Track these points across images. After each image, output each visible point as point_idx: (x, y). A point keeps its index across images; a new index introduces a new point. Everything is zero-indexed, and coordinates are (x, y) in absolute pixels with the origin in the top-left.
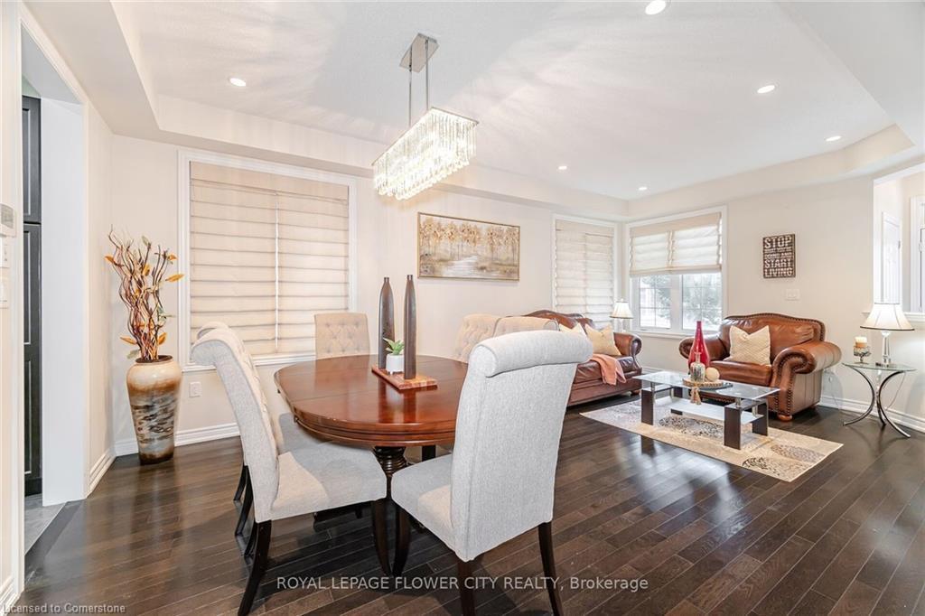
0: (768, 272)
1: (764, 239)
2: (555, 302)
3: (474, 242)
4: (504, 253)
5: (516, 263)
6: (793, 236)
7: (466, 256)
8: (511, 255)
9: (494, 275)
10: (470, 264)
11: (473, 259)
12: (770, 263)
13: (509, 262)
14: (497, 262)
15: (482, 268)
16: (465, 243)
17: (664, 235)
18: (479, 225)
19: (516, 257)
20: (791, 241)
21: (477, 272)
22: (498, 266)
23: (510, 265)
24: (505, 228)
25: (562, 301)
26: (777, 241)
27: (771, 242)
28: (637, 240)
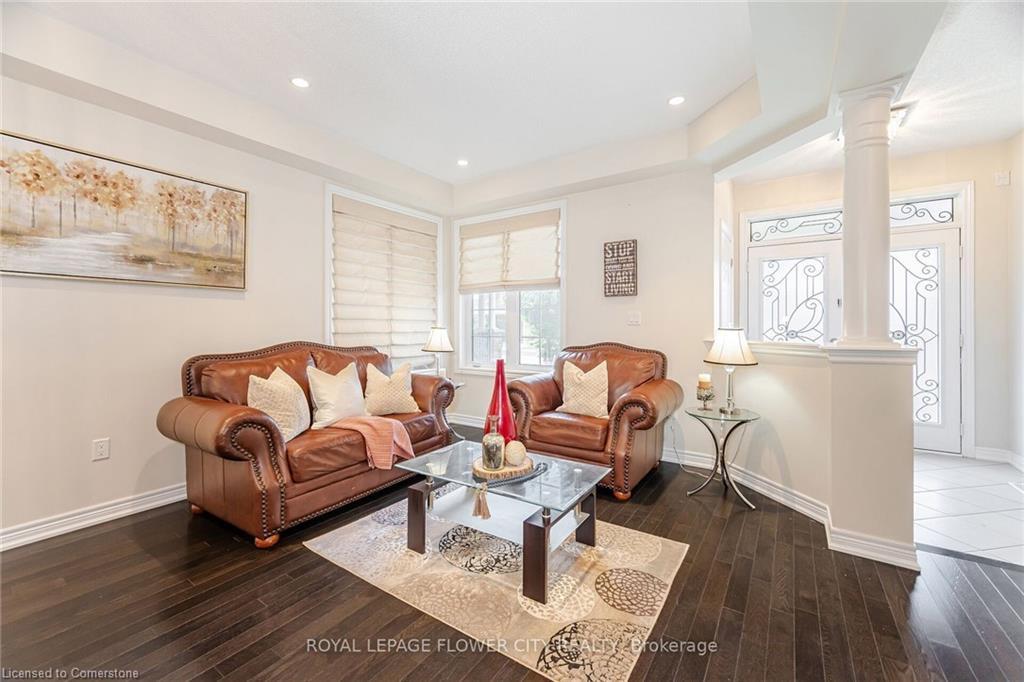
0: (610, 288)
1: (605, 245)
2: (330, 327)
3: (117, 203)
4: (205, 234)
5: (239, 257)
6: (635, 242)
7: (86, 231)
8: (223, 240)
9: (178, 275)
10: (102, 248)
11: (115, 239)
12: (611, 277)
13: (221, 254)
14: (185, 250)
15: (142, 260)
16: (87, 203)
17: (498, 238)
18: (130, 172)
19: (239, 246)
20: (632, 247)
21: (126, 266)
22: (189, 260)
23: (220, 259)
24: (210, 191)
25: (344, 327)
26: (618, 249)
27: (612, 249)
28: (468, 243)
